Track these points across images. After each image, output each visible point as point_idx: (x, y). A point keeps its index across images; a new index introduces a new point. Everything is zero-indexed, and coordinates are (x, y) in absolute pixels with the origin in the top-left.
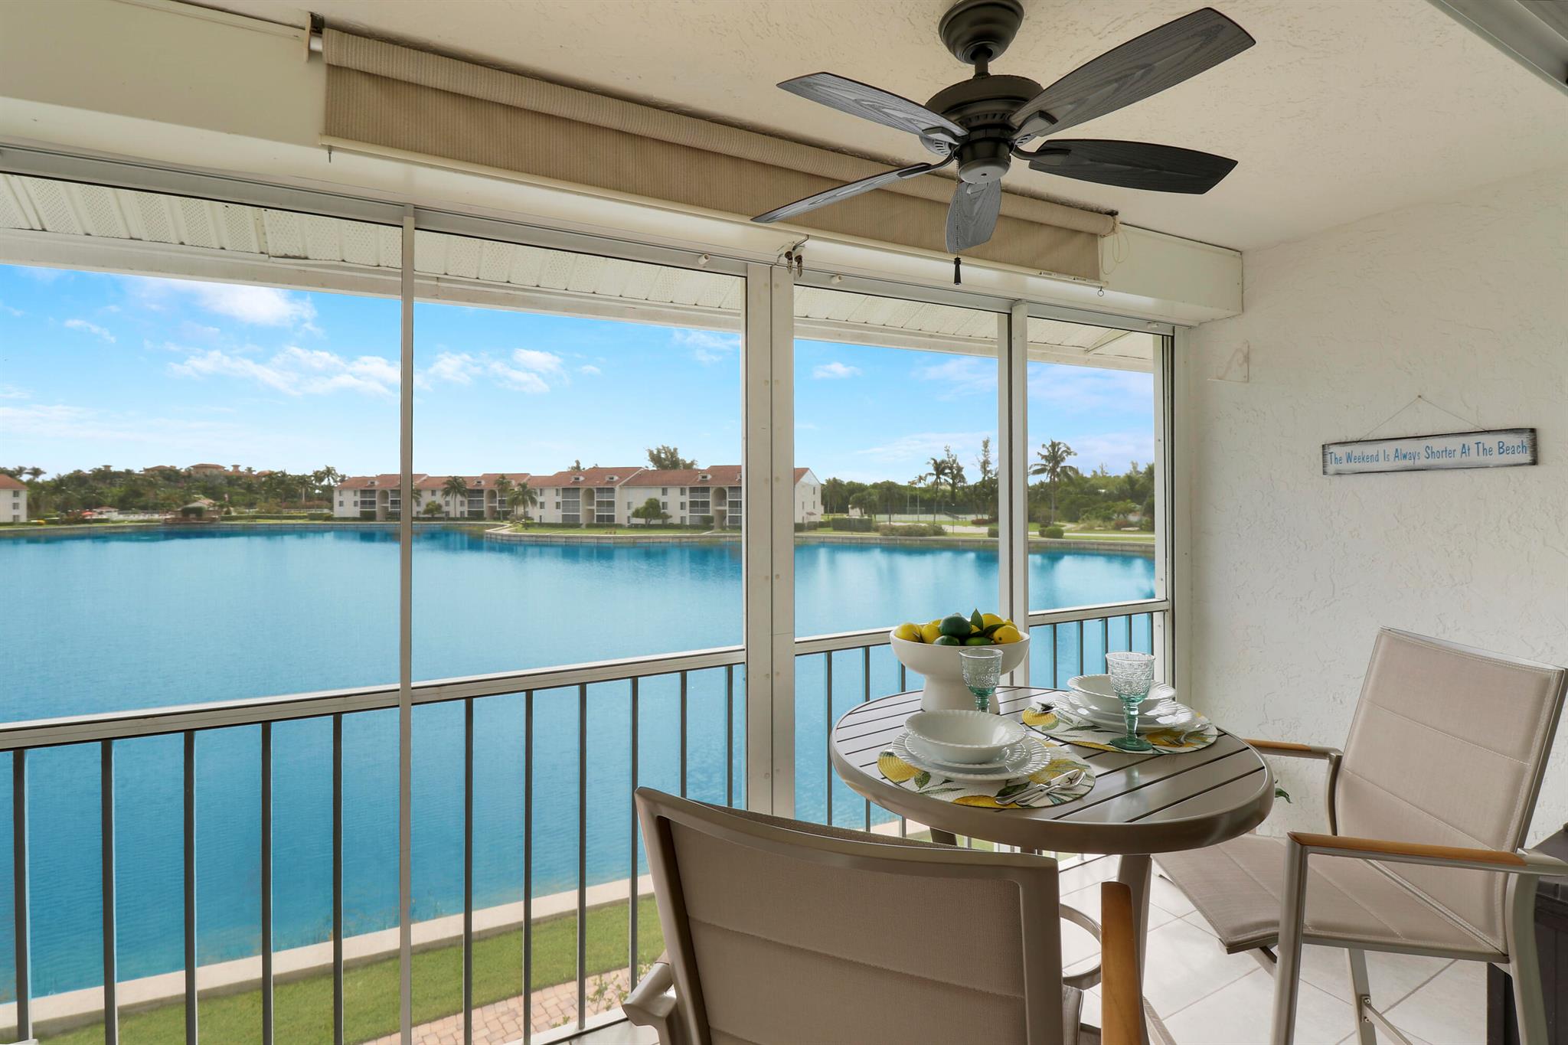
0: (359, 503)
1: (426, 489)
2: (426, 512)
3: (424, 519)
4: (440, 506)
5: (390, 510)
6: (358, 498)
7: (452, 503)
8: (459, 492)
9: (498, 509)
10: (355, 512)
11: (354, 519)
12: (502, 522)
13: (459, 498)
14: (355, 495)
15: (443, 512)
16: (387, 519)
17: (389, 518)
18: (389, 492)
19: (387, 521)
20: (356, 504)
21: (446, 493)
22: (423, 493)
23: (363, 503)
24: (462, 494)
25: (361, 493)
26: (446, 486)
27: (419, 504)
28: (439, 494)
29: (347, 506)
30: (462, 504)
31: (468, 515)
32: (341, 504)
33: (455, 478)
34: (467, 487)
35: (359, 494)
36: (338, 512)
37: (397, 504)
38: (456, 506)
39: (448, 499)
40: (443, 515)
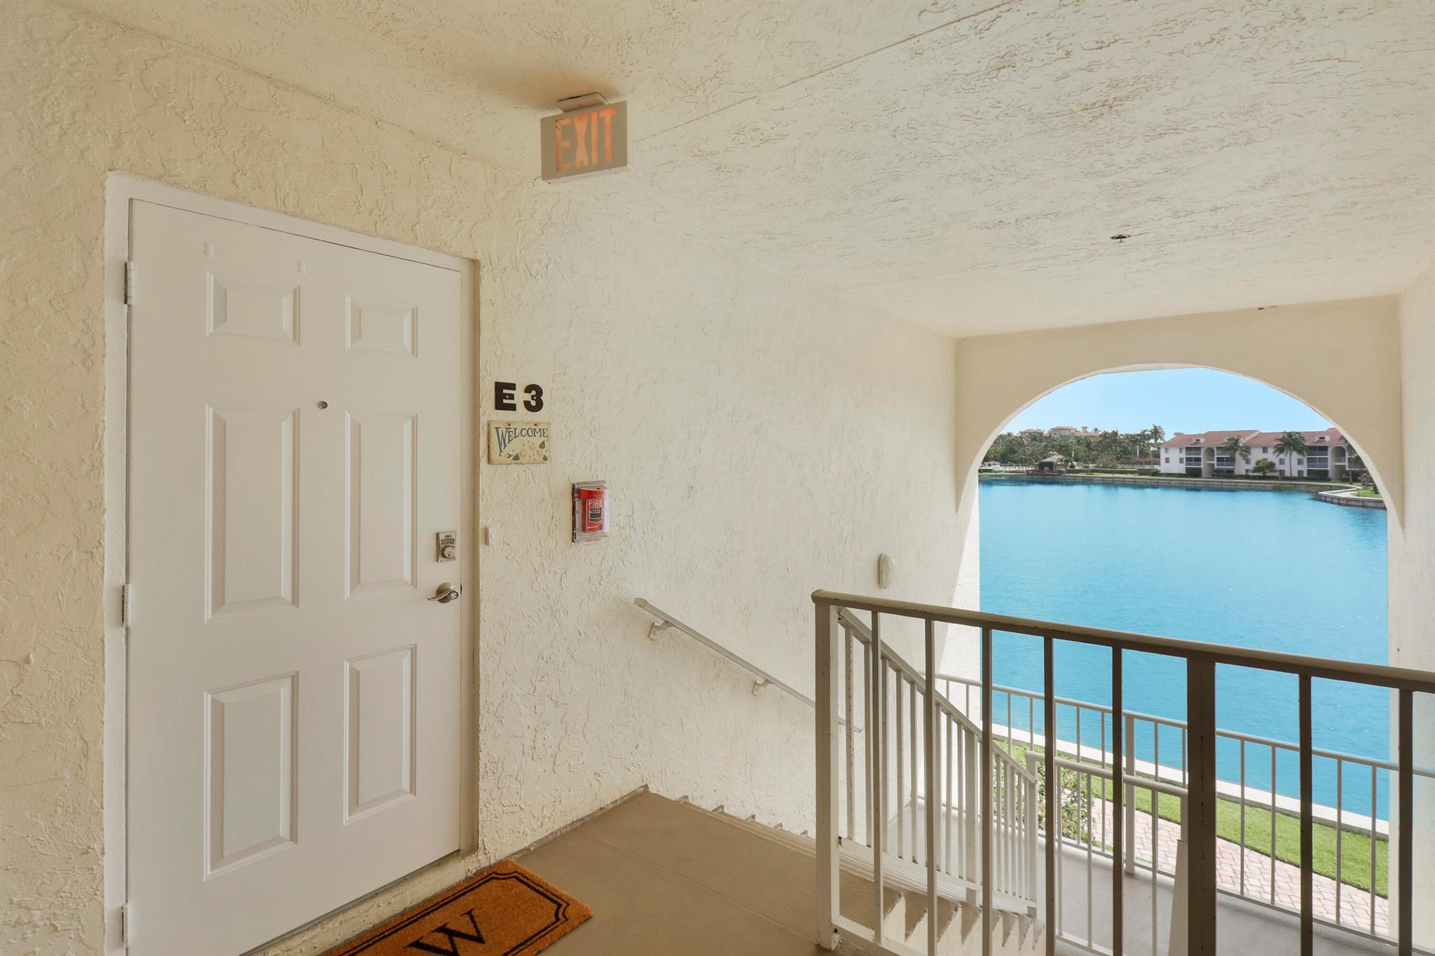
0: (1185, 460)
1: (1257, 446)
2: (1256, 470)
3: (1254, 478)
4: (1272, 465)
5: (1216, 467)
6: (1184, 455)
7: (1287, 460)
8: (1295, 449)
9: (1347, 469)
10: (1181, 468)
11: (1180, 475)
12: (1351, 484)
13: (1295, 456)
14: (1180, 452)
15: (1276, 471)
16: (1213, 476)
17: (1215, 475)
18: (1215, 449)
19: (1213, 478)
20: (1181, 461)
21: (1280, 450)
22: (1252, 451)
23: (1188, 459)
24: (1300, 452)
25: (1186, 450)
26: (1280, 443)
27: (1248, 462)
28: (1271, 450)
29: (1173, 462)
30: (1300, 462)
31: (1308, 474)
32: (1167, 460)
33: (1290, 434)
34: (1306, 444)
35: (1184, 451)
36: (1163, 467)
37: (1223, 461)
38: (1293, 464)
39: (1282, 456)
40: (1277, 474)
